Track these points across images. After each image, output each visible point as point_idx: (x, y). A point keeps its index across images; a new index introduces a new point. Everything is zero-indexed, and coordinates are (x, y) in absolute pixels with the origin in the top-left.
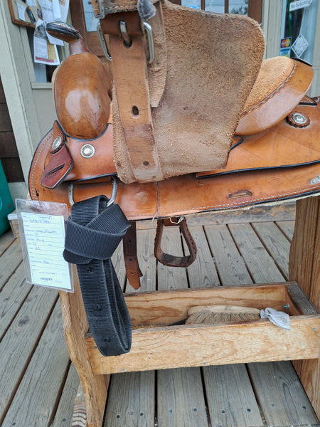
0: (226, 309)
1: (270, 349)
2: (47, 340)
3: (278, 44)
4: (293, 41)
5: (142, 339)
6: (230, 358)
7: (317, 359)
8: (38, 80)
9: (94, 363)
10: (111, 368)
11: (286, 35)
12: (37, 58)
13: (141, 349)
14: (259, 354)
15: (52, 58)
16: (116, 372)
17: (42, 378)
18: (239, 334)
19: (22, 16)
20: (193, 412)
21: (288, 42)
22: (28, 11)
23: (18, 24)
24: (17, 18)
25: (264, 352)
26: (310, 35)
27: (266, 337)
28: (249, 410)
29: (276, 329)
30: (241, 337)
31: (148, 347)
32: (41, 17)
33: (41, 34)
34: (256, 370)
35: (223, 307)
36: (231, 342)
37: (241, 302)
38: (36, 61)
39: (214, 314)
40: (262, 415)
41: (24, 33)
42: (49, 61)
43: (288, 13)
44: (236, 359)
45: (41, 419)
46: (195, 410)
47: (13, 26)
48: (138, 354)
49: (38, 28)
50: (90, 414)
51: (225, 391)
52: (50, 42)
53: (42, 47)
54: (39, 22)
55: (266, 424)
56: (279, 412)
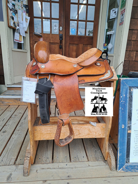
1: (90, 134)
2: (14, 137)
3: (103, 45)
4: (108, 44)
5: (51, 128)
6: (78, 136)
7: (104, 138)
8: (14, 48)
9: (35, 136)
10: (40, 138)
11: (106, 42)
12: (15, 40)
13: (50, 131)
14: (87, 135)
15: (21, 40)
16: (42, 139)
17: (12, 148)
18: (81, 128)
19: (12, 25)
20: (65, 157)
21: (106, 44)
22: (14, 23)
23: (10, 27)
24: (10, 25)
25: (89, 134)
26: (113, 43)
27: (89, 129)
28: (83, 157)
29: (93, 126)
30: (82, 129)
31: (53, 131)
32: (18, 26)
33: (18, 31)
34: (87, 146)
36: (79, 130)
37: (83, 121)
38: (15, 41)
40: (88, 158)
41: (12, 30)
42: (19, 41)
43: (106, 35)
44: (80, 136)
45: (12, 159)
47: (8, 28)
48: (49, 133)
50: (32, 153)
51: (76, 152)
52: (21, 35)
53: (18, 36)
54: (18, 28)
55: (88, 161)
56: (93, 158)
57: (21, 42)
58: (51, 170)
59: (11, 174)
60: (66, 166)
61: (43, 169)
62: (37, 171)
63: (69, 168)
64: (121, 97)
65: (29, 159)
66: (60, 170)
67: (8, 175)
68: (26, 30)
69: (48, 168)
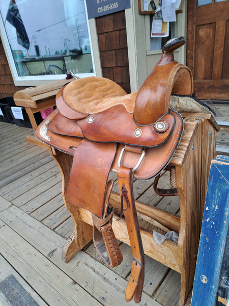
0: (150, 220)
1: (155, 252)
9: (81, 215)
12: (153, 34)
15: (164, 32)
19: (146, 8)
20: (125, 266)
22: (152, 3)
23: (143, 14)
24: (142, 10)
27: (152, 244)
32: (160, 5)
33: (159, 17)
35: (149, 219)
38: (152, 36)
39: (143, 220)
40: (156, 290)
41: (148, 18)
42: (162, 34)
46: (127, 266)
47: (139, 16)
49: (157, 13)
50: (76, 236)
52: (164, 21)
53: (158, 26)
54: (158, 9)
55: (152, 296)
56: (165, 296)
57: (164, 34)
58: (93, 272)
59: (56, 250)
60: (114, 281)
61: (86, 264)
62: (79, 263)
63: (115, 286)
64: (207, 209)
65: (71, 242)
66: (102, 280)
67: (53, 249)
68: (178, 7)
69: (92, 268)
